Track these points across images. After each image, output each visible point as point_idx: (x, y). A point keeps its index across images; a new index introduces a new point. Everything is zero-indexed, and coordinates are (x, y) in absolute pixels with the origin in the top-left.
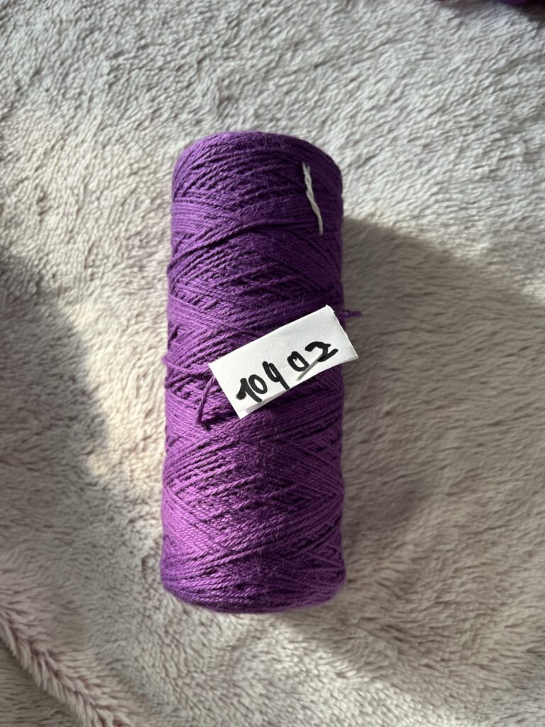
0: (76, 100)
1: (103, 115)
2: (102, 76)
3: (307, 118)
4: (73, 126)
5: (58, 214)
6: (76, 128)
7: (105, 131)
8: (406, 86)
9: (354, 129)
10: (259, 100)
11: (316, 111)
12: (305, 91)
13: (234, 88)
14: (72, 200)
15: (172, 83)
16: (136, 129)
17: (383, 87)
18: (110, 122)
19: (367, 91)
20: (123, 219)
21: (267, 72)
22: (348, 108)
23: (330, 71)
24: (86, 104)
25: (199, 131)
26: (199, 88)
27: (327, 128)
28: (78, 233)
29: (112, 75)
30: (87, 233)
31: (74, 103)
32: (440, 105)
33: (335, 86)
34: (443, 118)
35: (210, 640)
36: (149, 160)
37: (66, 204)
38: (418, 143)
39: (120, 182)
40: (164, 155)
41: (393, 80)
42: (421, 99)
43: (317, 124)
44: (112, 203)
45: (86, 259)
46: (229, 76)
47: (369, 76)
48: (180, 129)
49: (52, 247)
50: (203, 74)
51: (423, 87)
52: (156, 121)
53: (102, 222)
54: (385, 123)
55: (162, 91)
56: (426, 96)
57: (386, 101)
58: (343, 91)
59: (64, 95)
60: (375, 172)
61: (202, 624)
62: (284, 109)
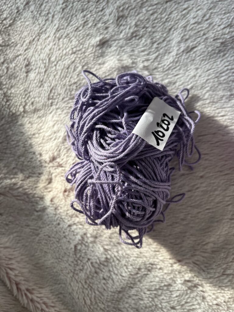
0: (46, 16)
1: (59, 24)
2: (59, 5)
3: (162, 27)
4: (44, 29)
5: (35, 73)
6: (46, 30)
7: (60, 32)
8: (211, 13)
9: (186, 33)
10: (137, 18)
11: (166, 24)
12: (161, 14)
13: (125, 11)
14: (42, 66)
15: (94, 8)
16: (75, 31)
17: (200, 13)
18: (62, 27)
19: (192, 14)
20: (68, 75)
21: (142, 4)
22: (183, 23)
23: (174, 4)
24: (50, 19)
25: (107, 33)
26: (107, 11)
27: (171, 32)
28: (45, 82)
29: (64, 4)
30: (49, 82)
31: (45, 18)
32: (229, 23)
33: (176, 11)
34: (231, 30)
35: (108, 287)
36: (81, 46)
37: (39, 67)
38: (218, 41)
39: (67, 57)
40: (89, 44)
41: (205, 10)
42: (219, 20)
43: (167, 30)
44: (62, 67)
45: (49, 95)
46: (123, 5)
47: (193, 8)
48: (97, 32)
49: (32, 89)
50: (110, 4)
51: (221, 14)
52: (85, 27)
53: (57, 77)
54: (201, 30)
55: (89, 12)
56: (222, 19)
57: (202, 20)
58: (180, 14)
59: (40, 14)
60: (196, 55)
61: (104, 279)
62: (150, 22)
